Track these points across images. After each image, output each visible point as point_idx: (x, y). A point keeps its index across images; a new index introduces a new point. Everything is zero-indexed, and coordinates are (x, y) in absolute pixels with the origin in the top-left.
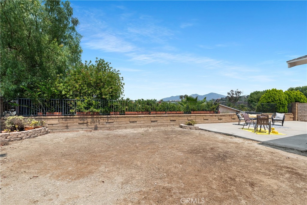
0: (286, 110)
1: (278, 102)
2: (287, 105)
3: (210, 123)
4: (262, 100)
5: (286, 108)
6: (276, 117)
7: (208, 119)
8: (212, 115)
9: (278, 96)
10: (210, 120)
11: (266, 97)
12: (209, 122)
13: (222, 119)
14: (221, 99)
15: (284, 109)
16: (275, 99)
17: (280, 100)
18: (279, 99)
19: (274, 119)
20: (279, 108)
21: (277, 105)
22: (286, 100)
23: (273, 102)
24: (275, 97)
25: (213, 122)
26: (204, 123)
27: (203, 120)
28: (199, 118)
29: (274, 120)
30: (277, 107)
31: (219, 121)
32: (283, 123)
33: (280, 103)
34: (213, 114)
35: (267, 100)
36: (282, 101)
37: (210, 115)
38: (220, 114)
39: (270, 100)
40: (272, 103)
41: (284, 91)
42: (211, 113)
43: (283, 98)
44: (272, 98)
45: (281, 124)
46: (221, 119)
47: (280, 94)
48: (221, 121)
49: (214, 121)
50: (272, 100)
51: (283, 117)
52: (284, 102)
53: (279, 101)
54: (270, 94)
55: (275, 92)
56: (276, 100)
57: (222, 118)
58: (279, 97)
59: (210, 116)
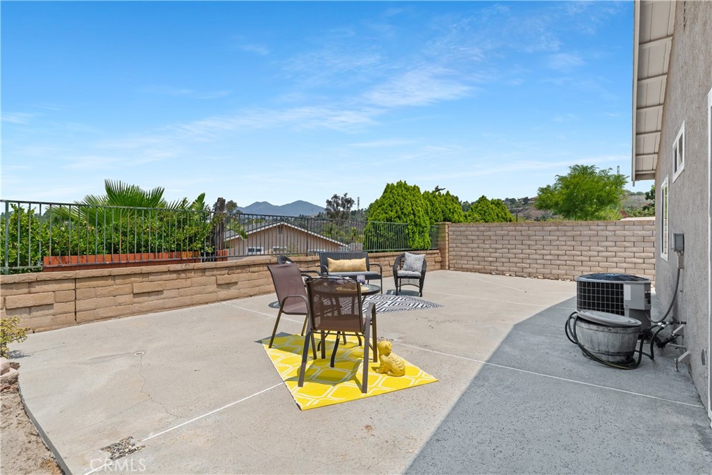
0: (426, 240)
1: (411, 220)
2: (429, 226)
3: (170, 308)
4: (375, 213)
5: (427, 235)
6: (405, 267)
7: (160, 292)
8: (184, 271)
9: (409, 203)
10: (173, 293)
11: (384, 205)
12: (169, 303)
13: (236, 283)
14: (318, 216)
15: (424, 239)
16: (405, 211)
17: (414, 214)
18: (413, 210)
19: (401, 272)
20: (413, 237)
21: (409, 227)
22: (427, 213)
23: (399, 217)
24: (403, 204)
25: (187, 300)
26: (133, 314)
27: (129, 298)
28: (99, 291)
29: (401, 277)
30: (408, 234)
31: (223, 293)
32: (421, 287)
33: (414, 222)
34: (191, 265)
35: (386, 213)
36: (419, 217)
37: (170, 272)
38: (230, 262)
39: (393, 214)
40: (398, 222)
41: (422, 192)
42: (181, 261)
43: (420, 208)
44: (398, 208)
45: (417, 290)
46: (229, 285)
47: (414, 196)
48: (233, 291)
49: (197, 298)
50: (397, 211)
51: (423, 267)
52: (422, 221)
53: (412, 217)
54: (393, 197)
55: (404, 192)
56: (405, 214)
57: (234, 277)
58: (412, 205)
59: (174, 276)
